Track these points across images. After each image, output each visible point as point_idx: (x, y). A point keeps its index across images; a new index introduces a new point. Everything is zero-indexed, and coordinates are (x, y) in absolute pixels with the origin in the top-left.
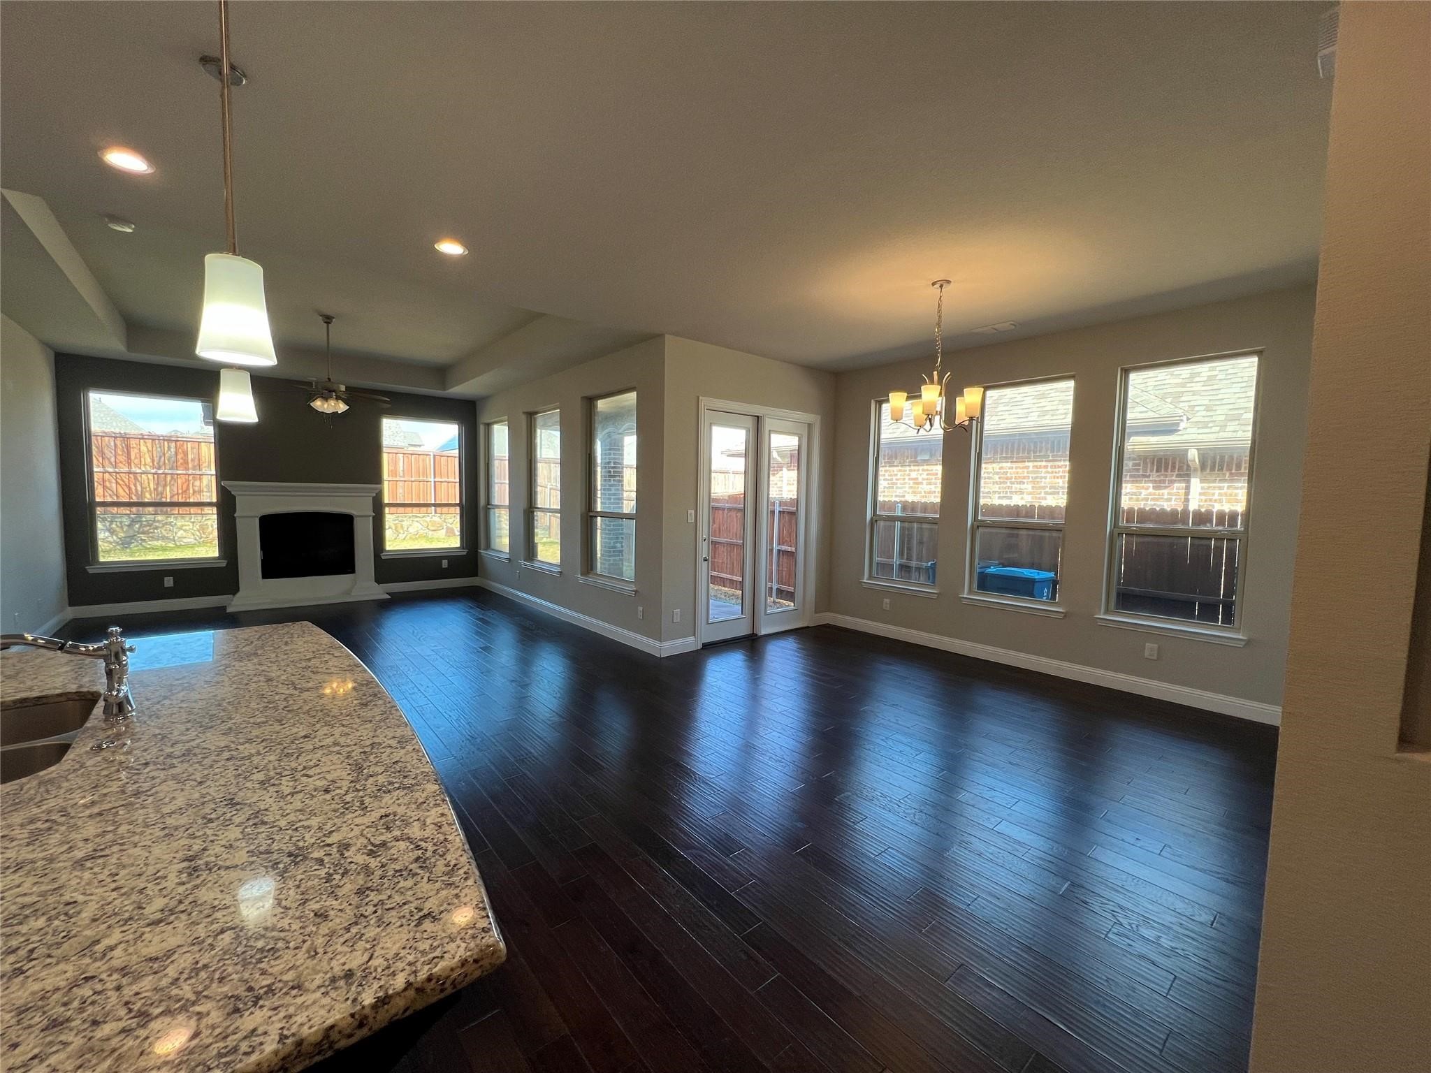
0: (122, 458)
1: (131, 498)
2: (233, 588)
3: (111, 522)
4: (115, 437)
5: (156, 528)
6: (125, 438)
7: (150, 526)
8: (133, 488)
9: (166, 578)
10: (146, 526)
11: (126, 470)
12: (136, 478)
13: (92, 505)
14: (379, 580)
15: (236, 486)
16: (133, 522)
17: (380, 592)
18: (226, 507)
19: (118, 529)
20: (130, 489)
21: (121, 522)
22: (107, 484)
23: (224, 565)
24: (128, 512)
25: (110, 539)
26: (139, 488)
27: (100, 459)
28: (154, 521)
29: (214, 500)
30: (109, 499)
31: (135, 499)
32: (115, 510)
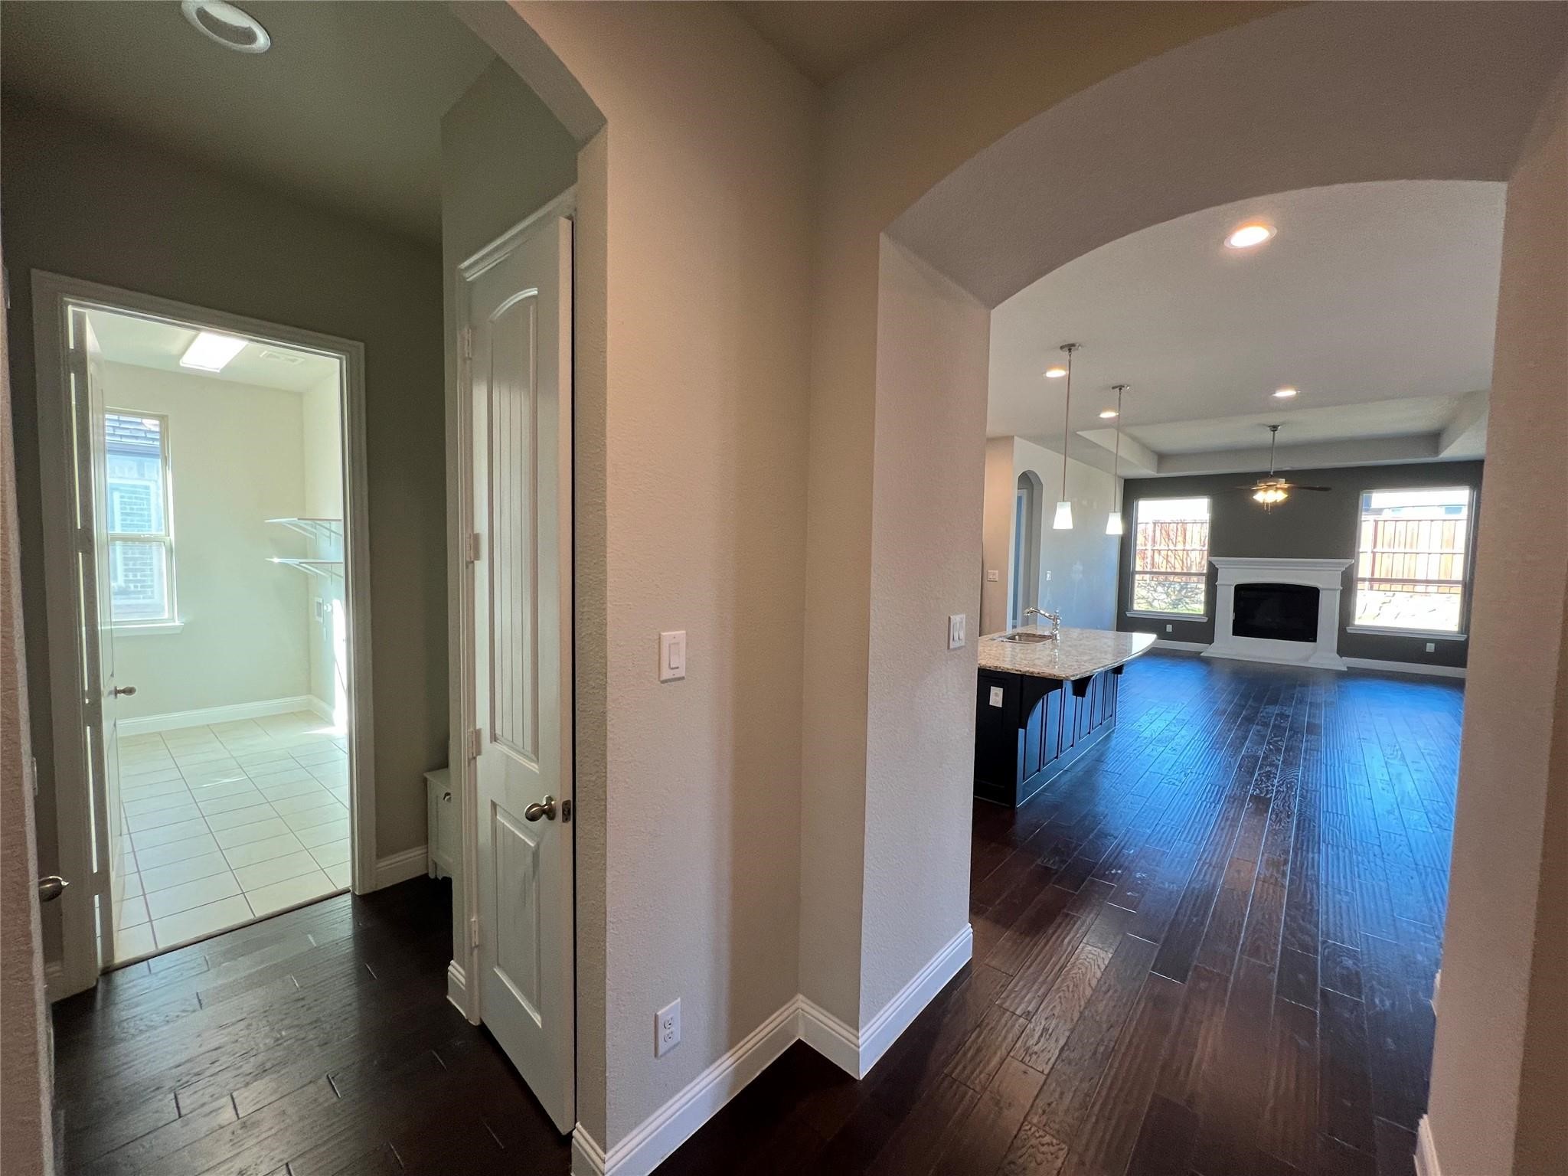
0: (1180, 539)
1: (1183, 569)
2: (1210, 640)
3: (1168, 588)
4: (1178, 523)
5: (1197, 594)
6: (1184, 523)
7: (1192, 592)
8: (1185, 560)
9: (1168, 626)
10: (1190, 592)
11: (1182, 548)
12: (1188, 554)
13: (1134, 573)
14: (1342, 651)
15: (1218, 561)
16: (1182, 588)
17: (1342, 664)
18: (1212, 576)
19: (1172, 593)
20: (1183, 562)
21: (1174, 588)
22: (1169, 559)
23: (1205, 621)
24: (1180, 580)
25: (1166, 601)
26: (1189, 562)
27: (1167, 540)
28: (1196, 588)
29: (1205, 571)
30: (1169, 570)
31: (1185, 571)
32: (1171, 578)
